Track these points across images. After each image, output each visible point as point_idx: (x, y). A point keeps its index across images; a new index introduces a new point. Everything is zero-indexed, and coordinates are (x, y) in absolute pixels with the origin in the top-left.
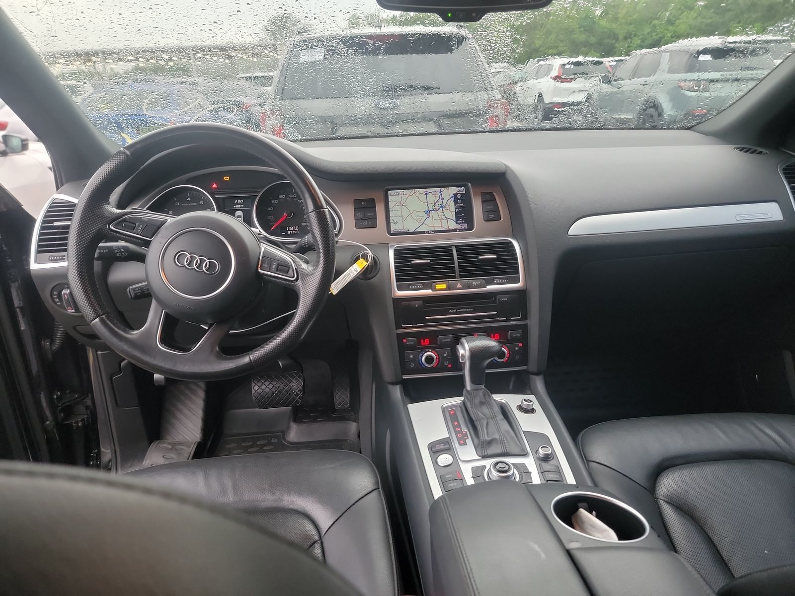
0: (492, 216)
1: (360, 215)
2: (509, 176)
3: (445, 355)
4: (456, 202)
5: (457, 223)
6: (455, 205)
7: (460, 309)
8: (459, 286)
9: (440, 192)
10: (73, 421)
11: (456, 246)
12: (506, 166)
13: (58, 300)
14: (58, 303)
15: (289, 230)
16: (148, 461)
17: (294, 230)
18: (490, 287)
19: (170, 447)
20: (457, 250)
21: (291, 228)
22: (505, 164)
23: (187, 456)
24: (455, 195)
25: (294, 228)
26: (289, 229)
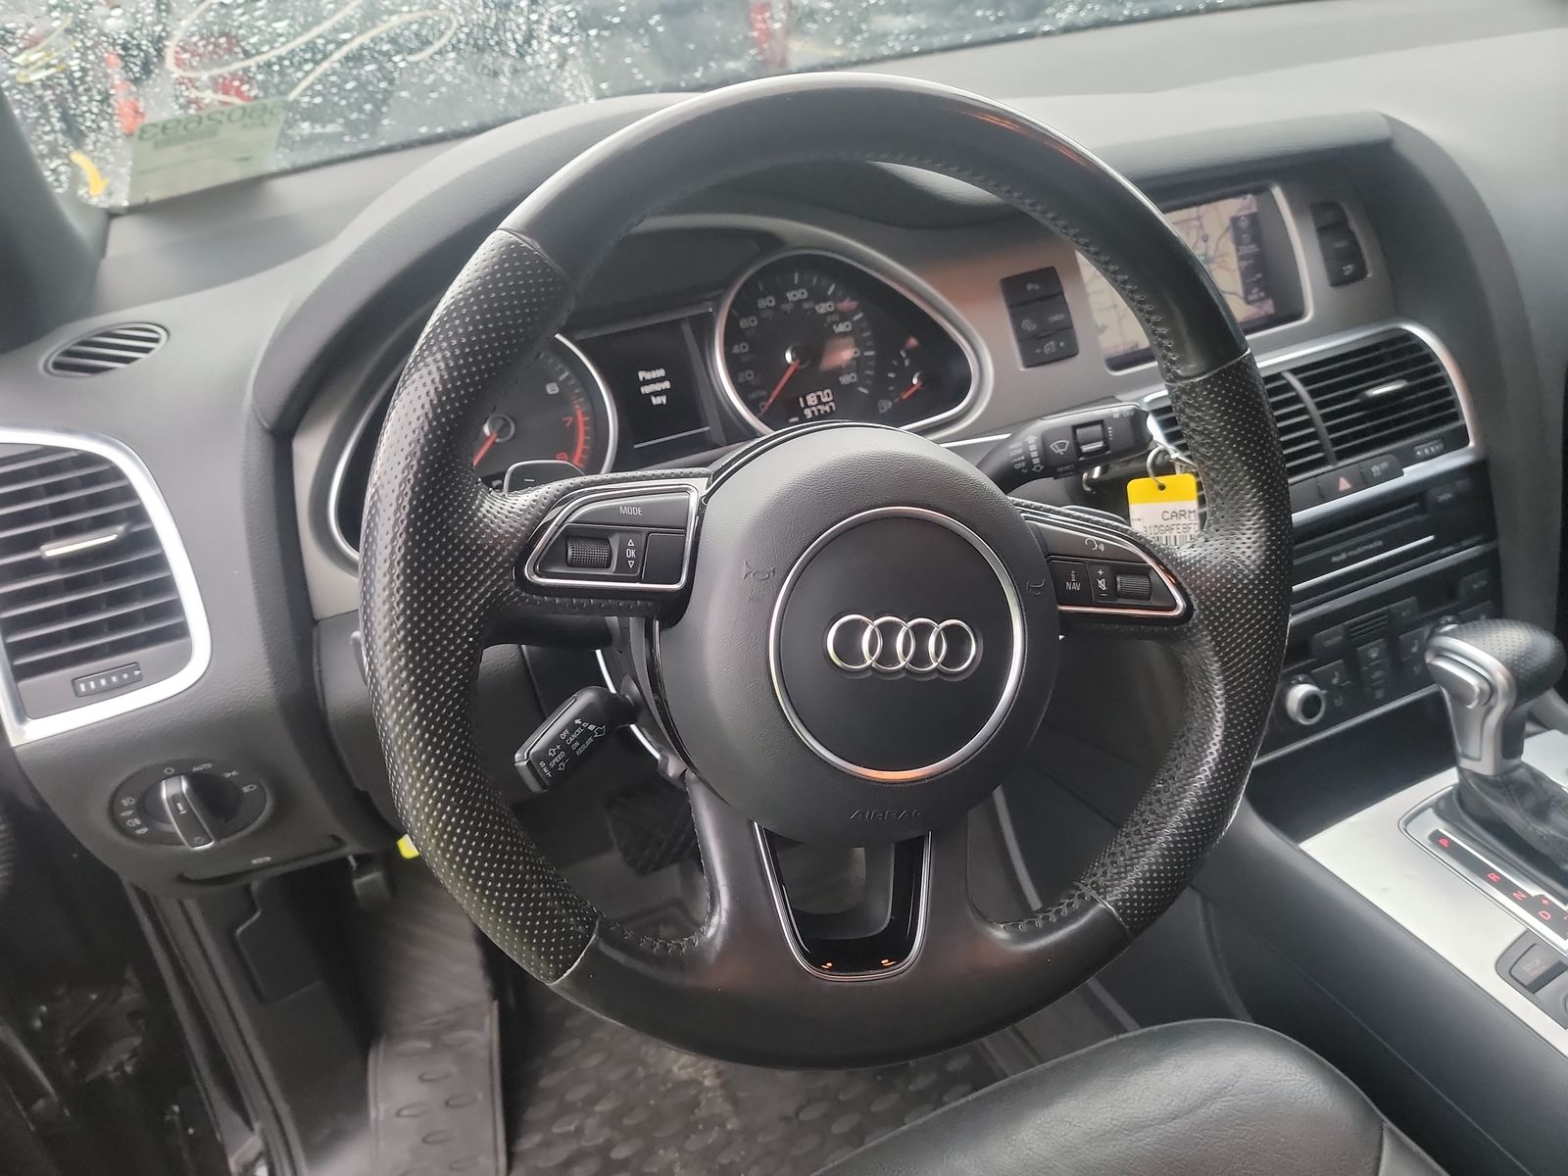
0: (1349, 269)
1: (1029, 325)
2: (1406, 148)
3: (1335, 681)
4: (1238, 242)
5: (1249, 302)
6: (1238, 250)
7: (1355, 547)
8: (1344, 484)
9: (1199, 218)
10: (107, 1068)
11: (1295, 371)
12: (1390, 120)
13: (137, 822)
14: (139, 832)
15: (807, 406)
16: (382, 1107)
17: (820, 402)
18: (1413, 473)
19: (427, 1045)
20: (1305, 382)
21: (811, 399)
22: (1384, 116)
23: (485, 1054)
24: (1235, 220)
25: (819, 397)
26: (805, 402)
